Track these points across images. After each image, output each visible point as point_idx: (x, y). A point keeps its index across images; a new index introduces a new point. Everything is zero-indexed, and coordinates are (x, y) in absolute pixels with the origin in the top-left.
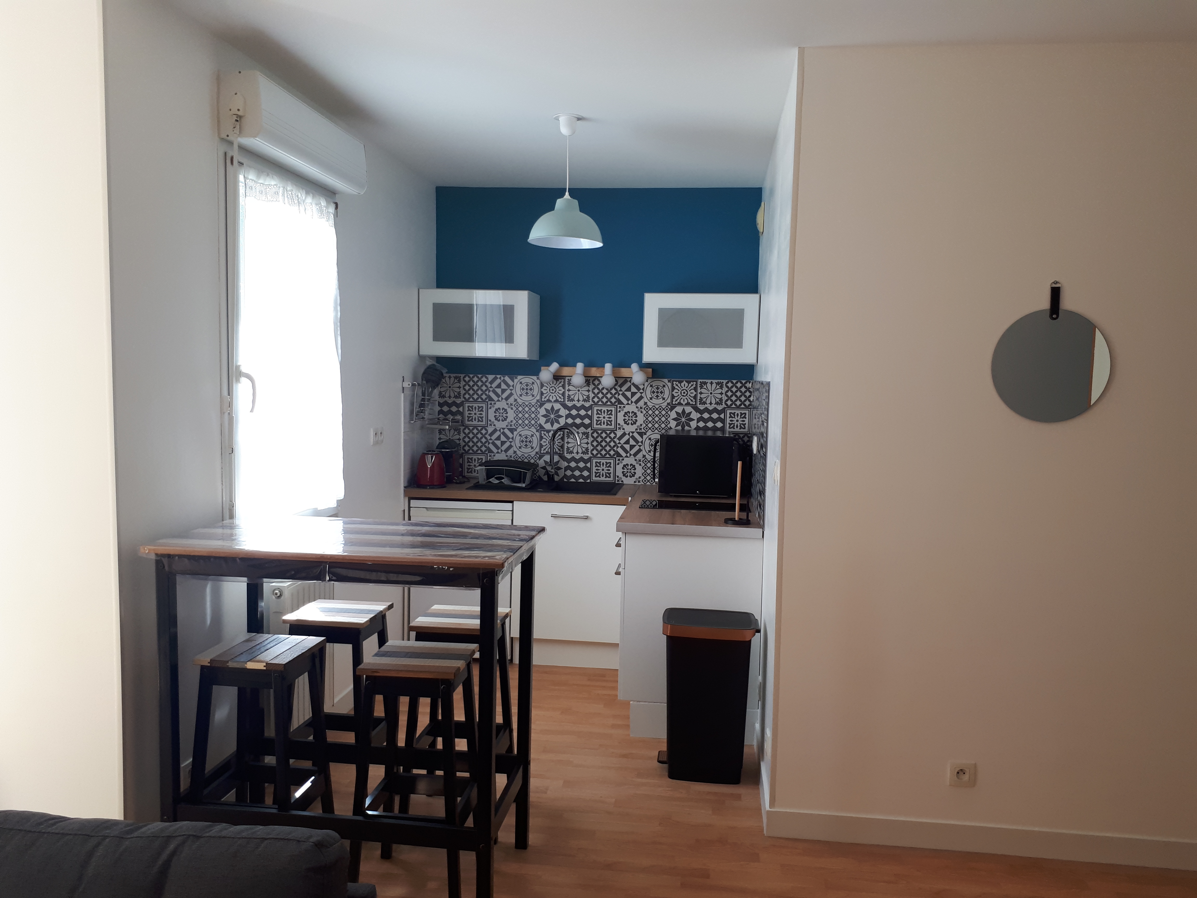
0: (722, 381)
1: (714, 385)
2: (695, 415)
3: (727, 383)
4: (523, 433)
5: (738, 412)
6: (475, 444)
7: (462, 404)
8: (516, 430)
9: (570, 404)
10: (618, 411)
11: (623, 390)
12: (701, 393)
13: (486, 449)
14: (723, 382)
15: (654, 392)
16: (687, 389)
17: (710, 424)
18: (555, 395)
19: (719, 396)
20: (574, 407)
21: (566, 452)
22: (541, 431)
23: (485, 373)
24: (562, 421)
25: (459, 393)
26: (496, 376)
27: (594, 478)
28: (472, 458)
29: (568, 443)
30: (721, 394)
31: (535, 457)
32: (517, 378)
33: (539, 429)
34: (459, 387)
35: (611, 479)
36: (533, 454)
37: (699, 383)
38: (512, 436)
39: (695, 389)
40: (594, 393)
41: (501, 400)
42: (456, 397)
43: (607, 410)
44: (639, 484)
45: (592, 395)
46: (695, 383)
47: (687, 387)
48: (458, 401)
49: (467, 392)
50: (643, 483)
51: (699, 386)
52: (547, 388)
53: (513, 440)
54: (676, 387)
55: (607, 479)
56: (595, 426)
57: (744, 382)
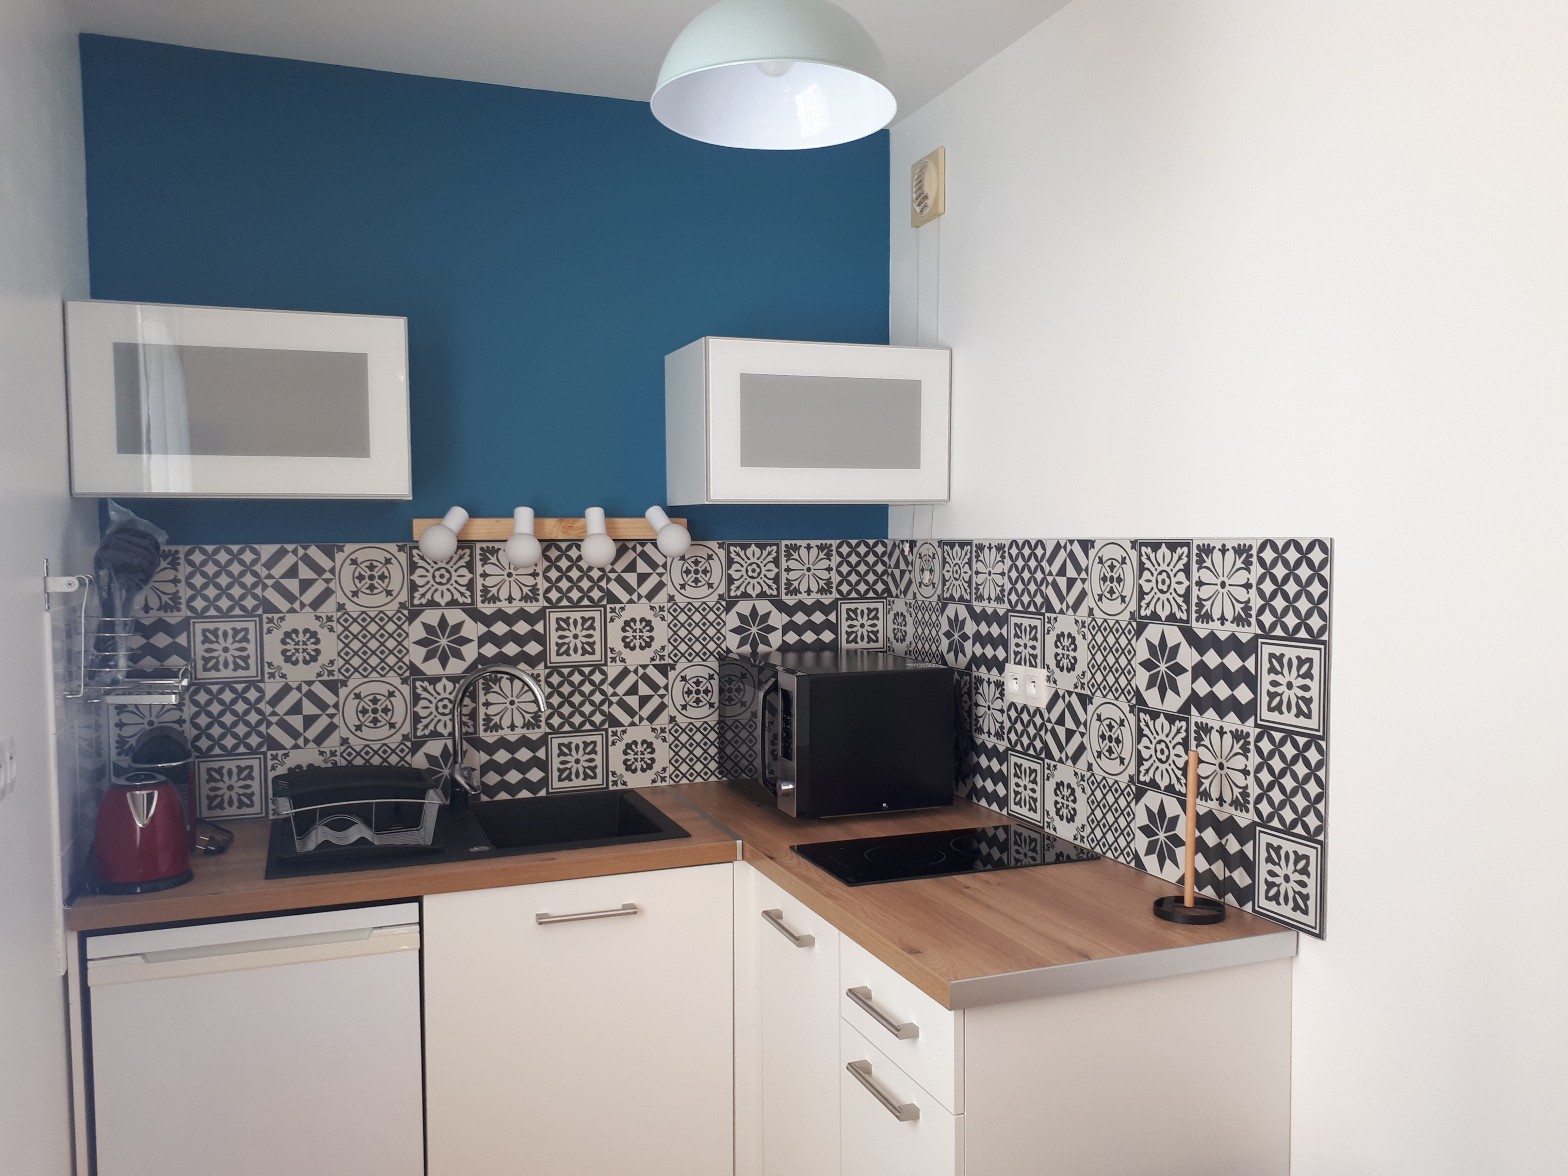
0: (828, 542)
1: (814, 551)
2: (778, 619)
3: (840, 546)
4: (365, 690)
5: (863, 606)
6: (229, 730)
7: (185, 625)
8: (344, 684)
9: (488, 609)
10: (608, 620)
11: (619, 570)
12: (788, 570)
13: (260, 740)
14: (831, 545)
15: (688, 572)
16: (759, 562)
17: (809, 637)
18: (448, 590)
19: (825, 575)
20: (501, 615)
21: (482, 728)
22: (414, 680)
23: (250, 539)
24: (470, 652)
25: (175, 597)
26: (282, 548)
27: (556, 784)
28: (222, 768)
29: (487, 704)
30: (829, 569)
31: (400, 748)
32: (343, 551)
33: (408, 678)
34: (175, 581)
35: (599, 780)
36: (394, 741)
37: (783, 548)
38: (335, 699)
39: (776, 562)
40: (548, 579)
41: (298, 609)
42: (164, 607)
43: (582, 618)
44: (664, 784)
45: (543, 585)
46: (775, 548)
47: (758, 559)
48: (173, 618)
49: (198, 592)
50: (672, 783)
51: (783, 556)
52: (428, 571)
53: (338, 710)
54: (737, 559)
55: (589, 782)
56: (555, 658)
57: (871, 542)
